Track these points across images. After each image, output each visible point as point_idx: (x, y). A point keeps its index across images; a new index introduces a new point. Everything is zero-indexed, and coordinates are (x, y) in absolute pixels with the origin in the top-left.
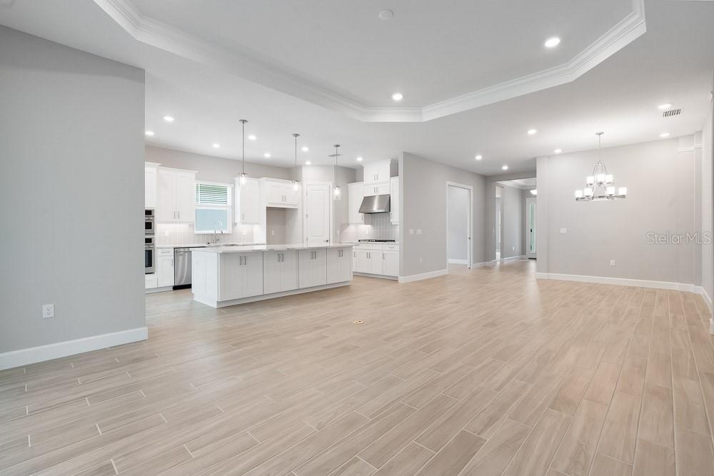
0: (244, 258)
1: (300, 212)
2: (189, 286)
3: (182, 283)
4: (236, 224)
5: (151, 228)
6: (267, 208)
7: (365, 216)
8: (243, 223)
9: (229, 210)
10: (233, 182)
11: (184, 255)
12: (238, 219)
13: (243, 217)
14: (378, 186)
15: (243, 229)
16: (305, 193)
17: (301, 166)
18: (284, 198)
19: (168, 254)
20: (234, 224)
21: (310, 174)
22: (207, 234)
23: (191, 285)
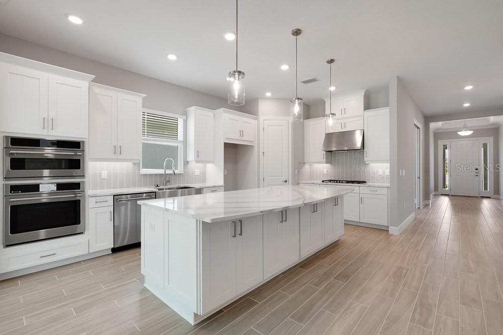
0: (239, 224)
1: (256, 149)
2: (138, 245)
3: (125, 243)
4: (188, 162)
5: (79, 168)
6: (225, 144)
7: (326, 154)
8: (197, 162)
9: (181, 146)
10: (185, 114)
11: (126, 205)
12: (191, 157)
13: (198, 154)
14: (345, 121)
15: (195, 168)
16: (261, 129)
17: (258, 99)
18: (241, 133)
19: (104, 204)
20: (186, 163)
21: (267, 108)
22: (156, 175)
23: (140, 243)
